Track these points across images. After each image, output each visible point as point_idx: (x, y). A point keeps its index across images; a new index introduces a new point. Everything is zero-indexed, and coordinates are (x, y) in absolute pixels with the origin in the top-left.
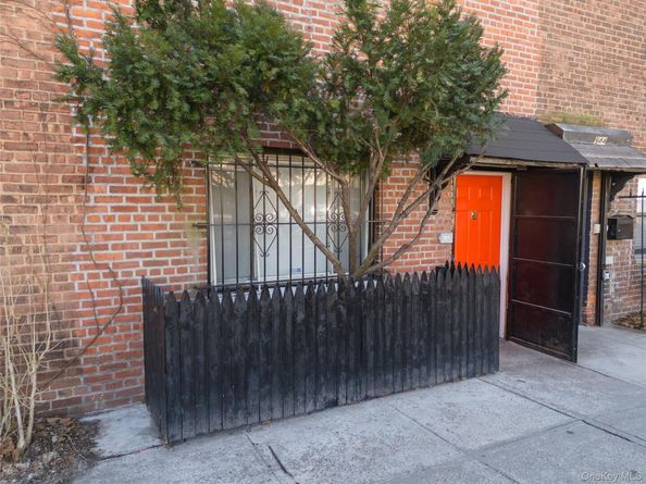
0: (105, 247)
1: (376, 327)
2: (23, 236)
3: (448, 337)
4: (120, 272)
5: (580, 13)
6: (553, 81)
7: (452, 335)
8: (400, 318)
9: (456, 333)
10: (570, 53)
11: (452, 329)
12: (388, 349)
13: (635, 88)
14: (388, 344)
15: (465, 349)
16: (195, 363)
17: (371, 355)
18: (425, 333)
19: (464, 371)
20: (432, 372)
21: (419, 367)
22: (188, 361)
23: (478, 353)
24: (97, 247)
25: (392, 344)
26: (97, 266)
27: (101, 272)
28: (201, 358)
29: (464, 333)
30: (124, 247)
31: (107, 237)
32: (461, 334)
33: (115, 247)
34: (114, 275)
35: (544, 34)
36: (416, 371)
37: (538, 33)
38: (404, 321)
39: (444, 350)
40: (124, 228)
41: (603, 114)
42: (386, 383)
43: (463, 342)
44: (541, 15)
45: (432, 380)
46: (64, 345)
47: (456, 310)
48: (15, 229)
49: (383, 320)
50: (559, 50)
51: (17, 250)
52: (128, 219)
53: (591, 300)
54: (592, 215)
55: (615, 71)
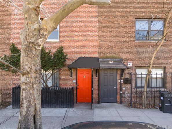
0: (15, 81)
1: (45, 96)
2: (6, 79)
3: (60, 100)
4: (16, 84)
5: (110, 34)
6: (103, 49)
7: (61, 100)
8: (50, 95)
9: (62, 99)
10: (108, 43)
11: (61, 98)
12: (47, 100)
13: (131, 48)
14: (47, 99)
15: (64, 102)
16: (16, 98)
17: (44, 101)
18: (55, 98)
19: (64, 106)
20: (57, 106)
21: (54, 104)
22: (15, 97)
23: (68, 104)
24: (14, 81)
25: (48, 99)
26: (14, 83)
27: (14, 84)
28: (16, 97)
29: (64, 99)
30: (17, 81)
31: (15, 79)
32: (63, 100)
33: (16, 81)
34: (16, 85)
35: (99, 40)
36: (53, 105)
37: (98, 40)
38: (51, 96)
39: (59, 102)
40: (17, 78)
41: (120, 55)
42: (47, 106)
43: (64, 101)
44: (98, 37)
45: (57, 107)
46: (9, 93)
47: (62, 95)
48: (5, 78)
49: (46, 95)
50: (104, 43)
51: (5, 81)
52: (18, 77)
53: (118, 98)
54: (118, 78)
55: (124, 45)
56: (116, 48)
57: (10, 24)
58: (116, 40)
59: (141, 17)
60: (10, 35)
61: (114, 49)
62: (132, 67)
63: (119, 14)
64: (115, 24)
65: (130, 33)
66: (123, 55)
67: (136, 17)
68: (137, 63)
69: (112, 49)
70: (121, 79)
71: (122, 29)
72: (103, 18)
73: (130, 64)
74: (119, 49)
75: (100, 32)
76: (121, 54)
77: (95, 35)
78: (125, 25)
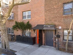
5: (50, 13)
10: (49, 18)
13: (61, 19)
37: (44, 17)
44: (45, 15)
50: (47, 18)
53: (54, 44)
54: (54, 34)
55: (57, 18)
56: (53, 20)
57: (18, 15)
58: (53, 16)
59: (67, 2)
60: (18, 18)
61: (52, 20)
62: (61, 29)
63: (54, 3)
64: (52, 8)
65: (60, 11)
66: (56, 23)
67: (63, 3)
68: (64, 27)
69: (51, 21)
70: (55, 35)
71: (56, 10)
72: (47, 6)
73: (60, 28)
74: (54, 20)
75: (46, 13)
76: (55, 23)
77: (43, 15)
78: (57, 8)
